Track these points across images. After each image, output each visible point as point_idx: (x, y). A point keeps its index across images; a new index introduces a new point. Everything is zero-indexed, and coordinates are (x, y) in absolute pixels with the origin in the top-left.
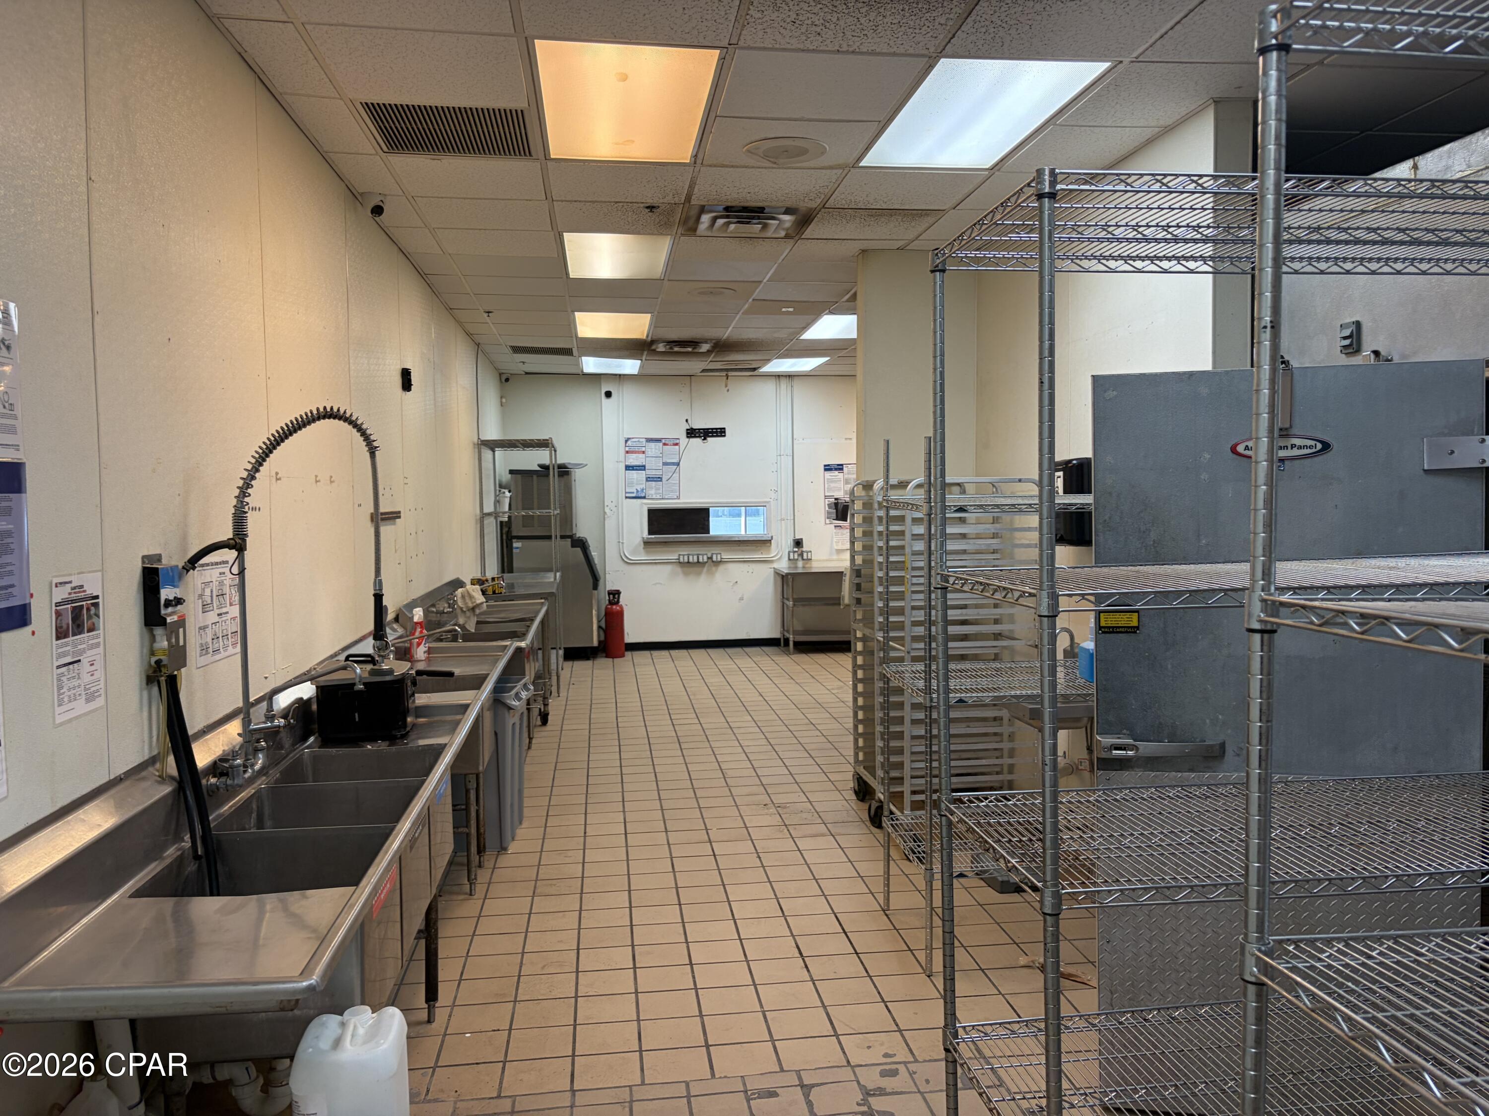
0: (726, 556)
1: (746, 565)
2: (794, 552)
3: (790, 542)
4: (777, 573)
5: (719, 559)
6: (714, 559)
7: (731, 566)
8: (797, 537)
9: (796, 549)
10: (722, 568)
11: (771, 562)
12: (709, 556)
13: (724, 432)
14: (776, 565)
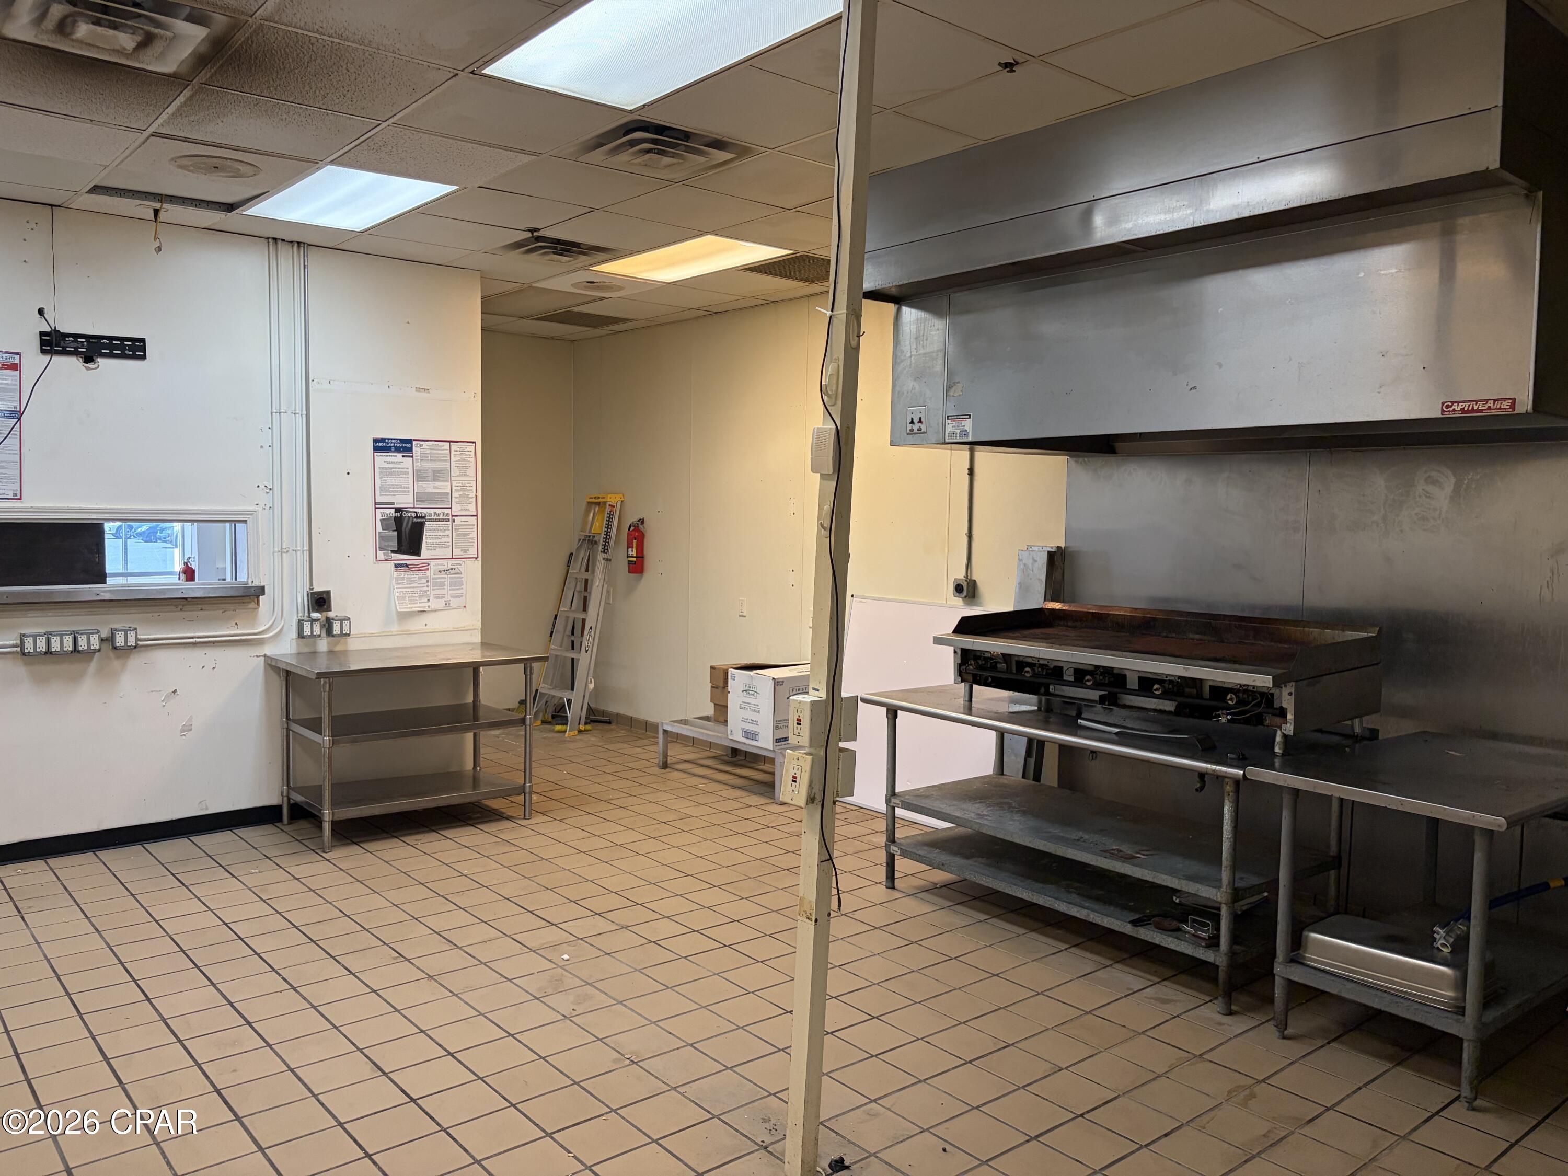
0: (147, 633)
1: (198, 653)
2: (313, 621)
3: (302, 599)
4: (272, 665)
5: (132, 641)
6: (120, 640)
7: (162, 657)
8: (317, 589)
9: (315, 615)
10: (136, 662)
11: (260, 642)
12: (105, 633)
13: (143, 349)
14: (269, 650)
